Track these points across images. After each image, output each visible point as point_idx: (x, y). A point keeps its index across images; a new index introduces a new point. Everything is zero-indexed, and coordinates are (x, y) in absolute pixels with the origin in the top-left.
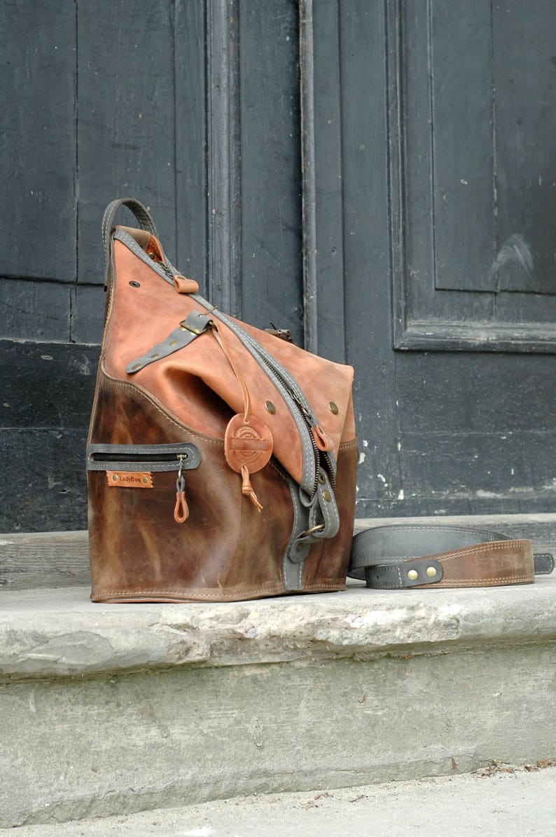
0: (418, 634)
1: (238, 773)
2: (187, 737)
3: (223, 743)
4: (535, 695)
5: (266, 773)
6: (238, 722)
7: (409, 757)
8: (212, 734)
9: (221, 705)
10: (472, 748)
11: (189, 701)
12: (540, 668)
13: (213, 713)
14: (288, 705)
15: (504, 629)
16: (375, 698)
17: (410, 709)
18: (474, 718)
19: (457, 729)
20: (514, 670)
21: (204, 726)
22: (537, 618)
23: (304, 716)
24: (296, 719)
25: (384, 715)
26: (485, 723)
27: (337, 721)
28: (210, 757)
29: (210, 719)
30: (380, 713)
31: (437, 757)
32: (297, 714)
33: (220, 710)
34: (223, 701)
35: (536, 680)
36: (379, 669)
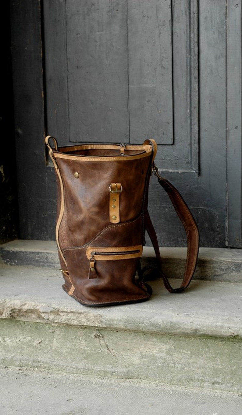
0: (88, 322)
1: (28, 359)
2: (11, 343)
3: (24, 347)
4: (159, 355)
5: (39, 361)
6: (30, 341)
7: (97, 368)
8: (20, 344)
9: (24, 334)
10: (125, 370)
11: (12, 331)
12: (162, 344)
13: (21, 337)
14: (49, 338)
15: (126, 327)
16: (84, 343)
17: (99, 350)
18: (129, 358)
19: (120, 361)
20: (149, 342)
21: (17, 340)
22: (141, 324)
23: (55, 344)
24: (52, 344)
25: (88, 350)
26: (133, 361)
27: (68, 348)
28: (19, 351)
29: (20, 338)
30: (86, 349)
31: (108, 370)
32: (52, 343)
33: (23, 336)
34: (25, 333)
35: (160, 349)
36: (87, 332)
